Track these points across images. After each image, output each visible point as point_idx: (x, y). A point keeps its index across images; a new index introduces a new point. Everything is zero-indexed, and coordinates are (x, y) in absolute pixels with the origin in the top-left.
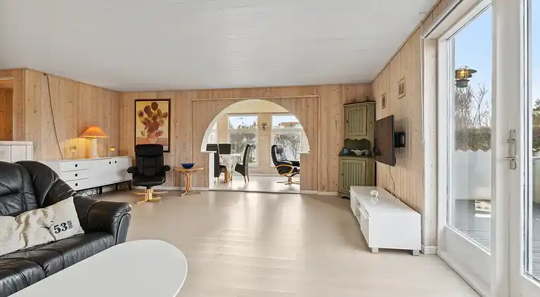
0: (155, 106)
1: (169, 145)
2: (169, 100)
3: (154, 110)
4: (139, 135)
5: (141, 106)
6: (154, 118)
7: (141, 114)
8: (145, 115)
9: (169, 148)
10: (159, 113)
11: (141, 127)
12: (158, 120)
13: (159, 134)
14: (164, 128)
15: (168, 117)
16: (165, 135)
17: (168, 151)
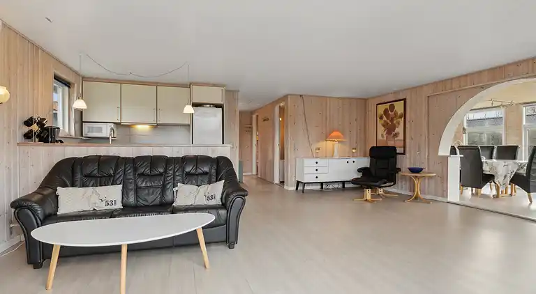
0: (392, 107)
1: (404, 147)
2: (405, 100)
3: (392, 112)
4: (380, 137)
5: (381, 109)
6: (392, 120)
7: (381, 118)
8: (385, 118)
9: (404, 151)
10: (396, 114)
11: (381, 130)
12: (395, 122)
13: (396, 135)
14: (400, 129)
15: (403, 119)
16: (401, 137)
17: (404, 153)
